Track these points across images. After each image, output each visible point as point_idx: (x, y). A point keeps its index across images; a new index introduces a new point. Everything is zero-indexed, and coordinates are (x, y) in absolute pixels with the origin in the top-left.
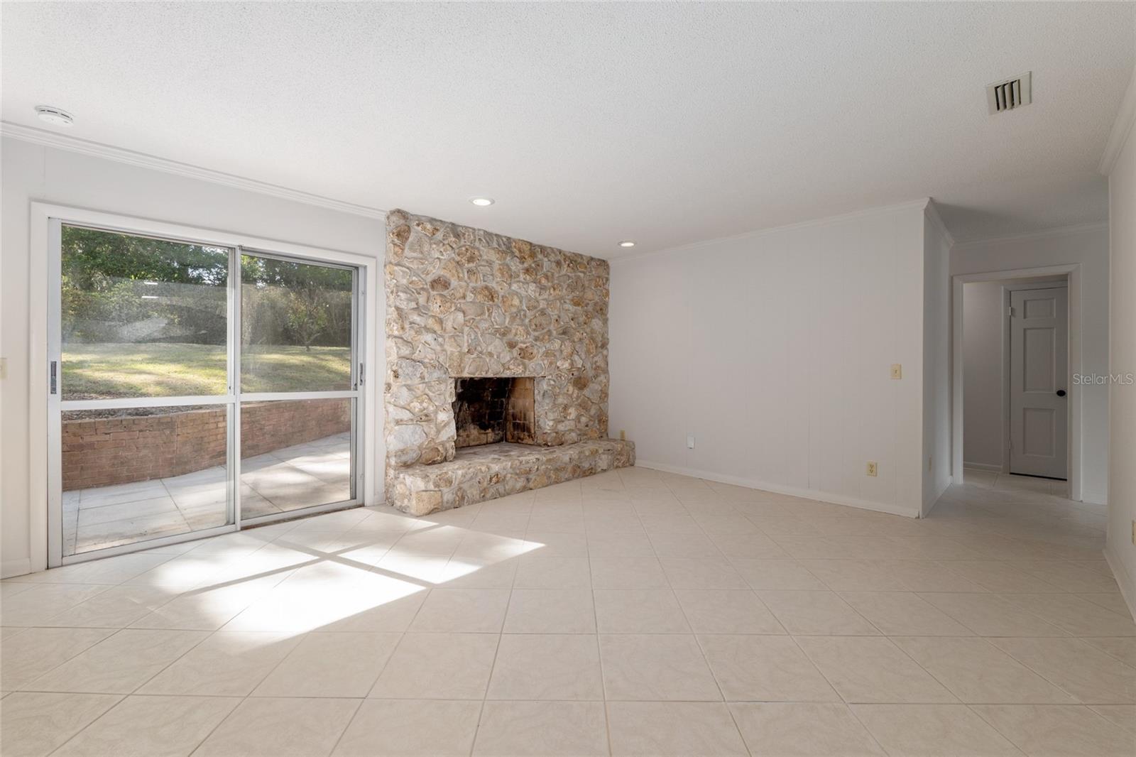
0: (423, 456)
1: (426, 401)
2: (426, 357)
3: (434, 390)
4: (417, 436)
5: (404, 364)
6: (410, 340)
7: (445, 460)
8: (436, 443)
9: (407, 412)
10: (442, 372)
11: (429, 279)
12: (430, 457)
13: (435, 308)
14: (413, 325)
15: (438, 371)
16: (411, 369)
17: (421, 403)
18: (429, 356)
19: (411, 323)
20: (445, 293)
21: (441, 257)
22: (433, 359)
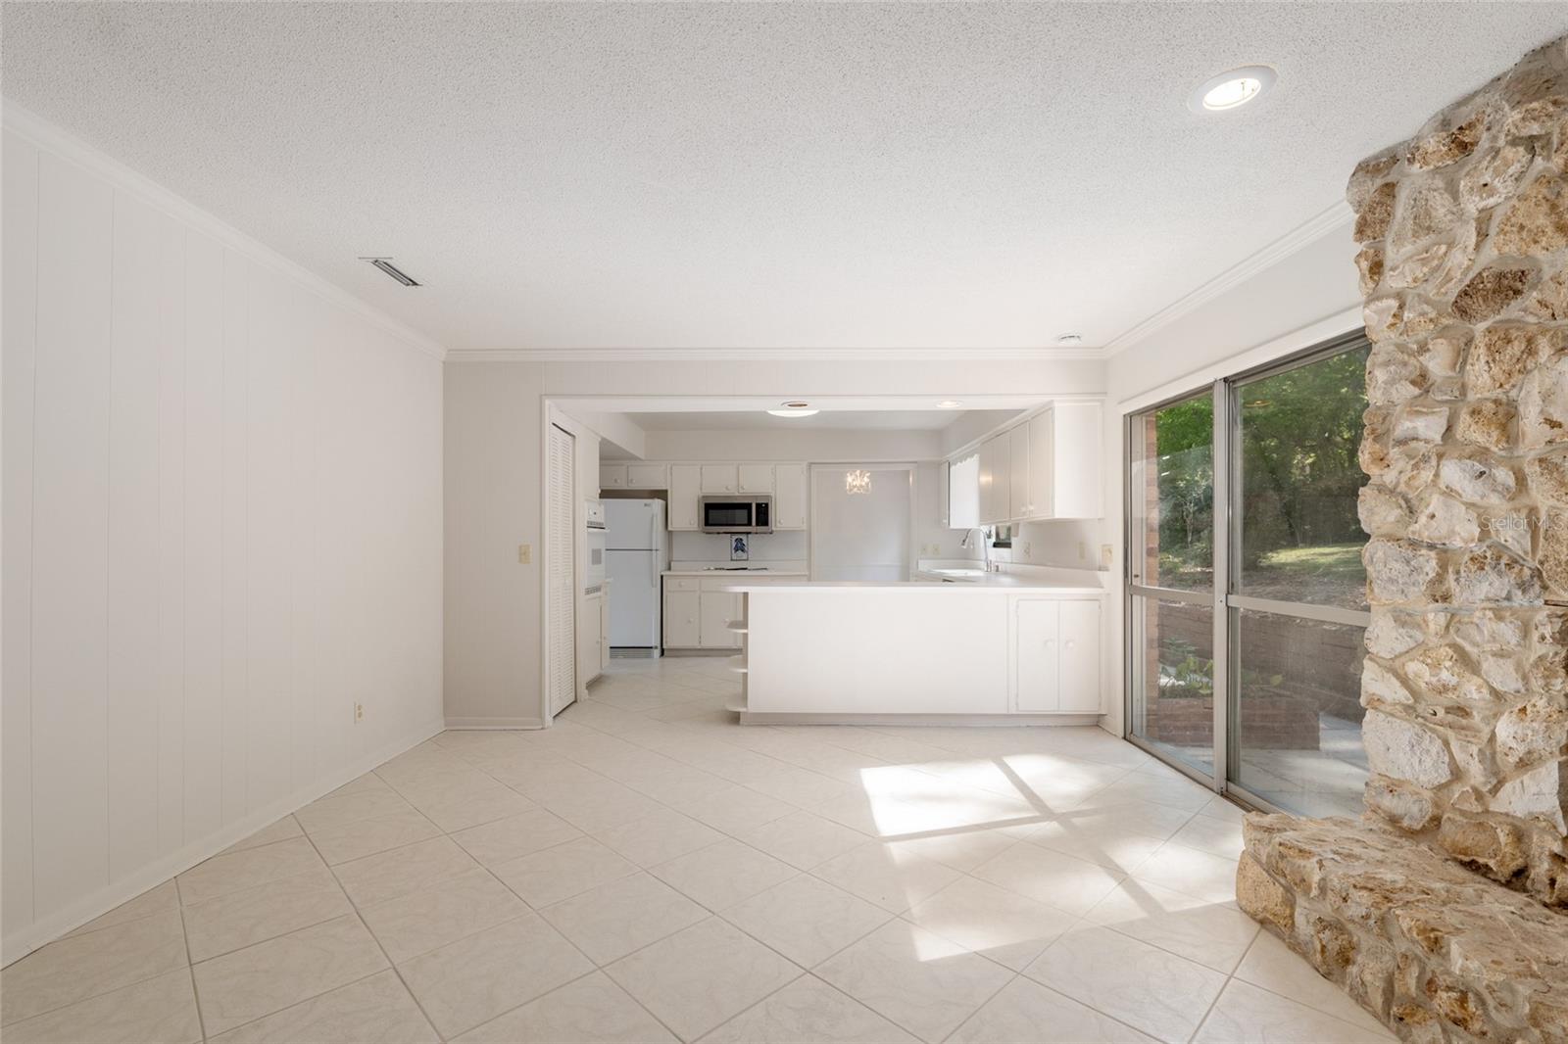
0: (1446, 827)
1: (1448, 664)
2: (1452, 533)
3: (1478, 638)
4: (1428, 763)
5: (1380, 554)
6: (1402, 488)
7: (1517, 879)
8: (1487, 811)
9: (1396, 683)
10: (1511, 578)
11: (1453, 290)
12: (1469, 843)
13: (1481, 376)
14: (1413, 444)
15: (1493, 576)
16: (1397, 566)
17: (1436, 666)
18: (1463, 532)
19: (1401, 442)
20: (1513, 310)
21: (1492, 201)
22: (1473, 540)
